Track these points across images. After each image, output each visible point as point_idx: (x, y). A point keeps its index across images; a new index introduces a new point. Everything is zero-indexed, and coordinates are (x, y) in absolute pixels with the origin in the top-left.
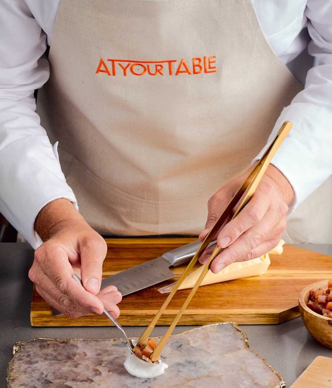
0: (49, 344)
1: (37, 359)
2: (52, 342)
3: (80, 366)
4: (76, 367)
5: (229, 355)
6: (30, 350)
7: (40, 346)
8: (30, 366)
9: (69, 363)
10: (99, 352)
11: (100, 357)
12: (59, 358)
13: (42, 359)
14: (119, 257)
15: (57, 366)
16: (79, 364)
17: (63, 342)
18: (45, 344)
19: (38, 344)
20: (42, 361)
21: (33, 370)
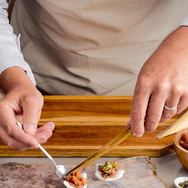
0: (17, 168)
1: (8, 177)
2: (19, 166)
3: (37, 184)
4: (34, 184)
5: (141, 180)
6: (4, 171)
7: (11, 169)
8: (2, 182)
9: (29, 181)
10: (51, 174)
11: (51, 177)
12: (23, 177)
13: (11, 178)
14: (52, 109)
15: (21, 183)
16: (36, 182)
17: (27, 167)
18: (14, 167)
19: (9, 167)
20: (11, 179)
21: (4, 185)
